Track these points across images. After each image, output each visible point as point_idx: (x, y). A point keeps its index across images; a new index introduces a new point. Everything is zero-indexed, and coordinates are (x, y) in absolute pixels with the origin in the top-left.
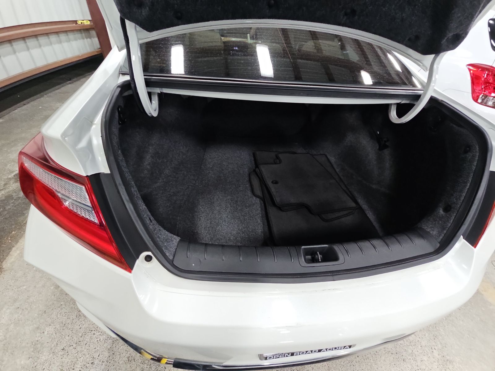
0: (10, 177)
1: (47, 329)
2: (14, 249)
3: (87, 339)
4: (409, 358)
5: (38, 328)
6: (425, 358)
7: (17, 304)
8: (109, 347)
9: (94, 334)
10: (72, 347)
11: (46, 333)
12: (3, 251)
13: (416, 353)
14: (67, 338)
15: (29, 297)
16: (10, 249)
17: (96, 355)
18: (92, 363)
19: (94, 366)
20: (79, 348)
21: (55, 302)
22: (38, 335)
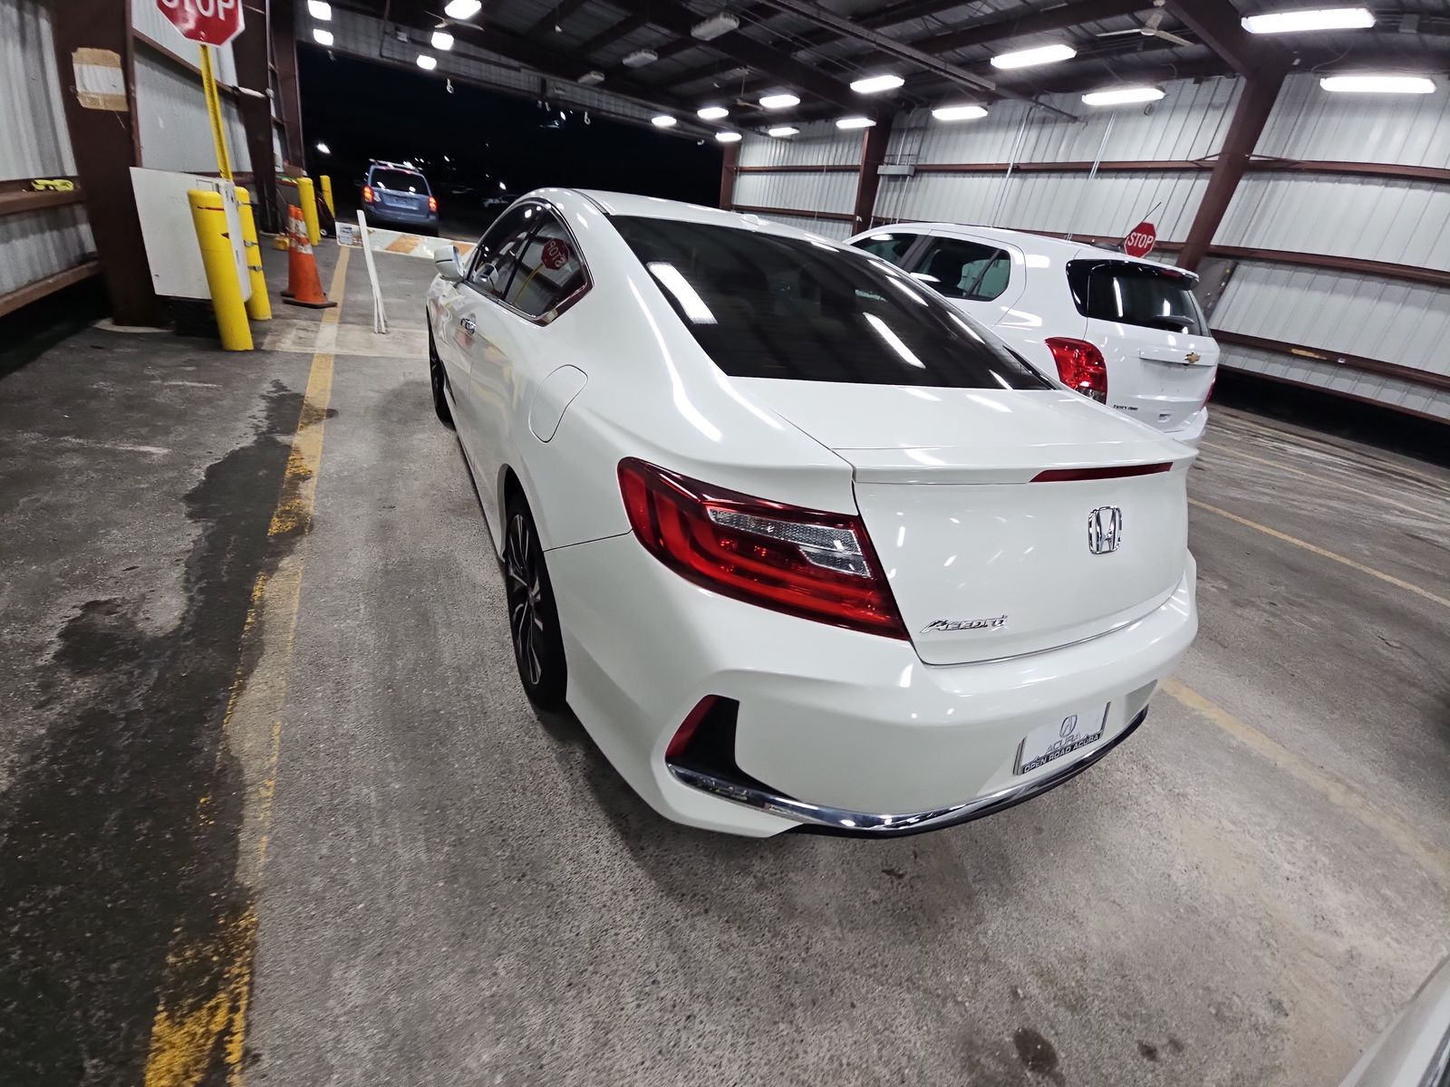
0: (40, 663)
1: (499, 964)
2: (242, 837)
3: (609, 946)
4: (1129, 803)
5: (472, 972)
6: (1149, 798)
7: (371, 947)
8: (666, 944)
9: (616, 934)
10: (587, 975)
11: (502, 973)
12: (209, 849)
13: (1135, 794)
14: (562, 962)
15: (393, 922)
16: (232, 838)
17: (652, 966)
18: (654, 982)
19: (662, 985)
20: (604, 970)
21: (474, 909)
22: (484, 984)
